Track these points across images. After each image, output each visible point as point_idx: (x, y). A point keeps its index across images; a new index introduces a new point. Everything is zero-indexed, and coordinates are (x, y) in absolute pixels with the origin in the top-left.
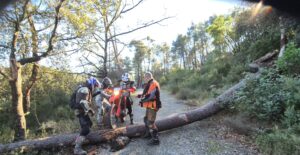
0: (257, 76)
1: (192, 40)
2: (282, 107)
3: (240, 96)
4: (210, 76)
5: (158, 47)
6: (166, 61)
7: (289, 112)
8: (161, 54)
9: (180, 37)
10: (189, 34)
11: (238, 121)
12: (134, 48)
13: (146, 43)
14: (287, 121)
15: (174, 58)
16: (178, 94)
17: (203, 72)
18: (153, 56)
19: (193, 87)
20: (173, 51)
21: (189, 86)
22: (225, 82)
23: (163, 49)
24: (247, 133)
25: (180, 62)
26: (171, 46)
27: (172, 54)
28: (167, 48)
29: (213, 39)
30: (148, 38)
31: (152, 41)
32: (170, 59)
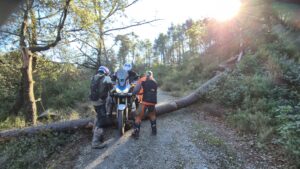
1: (171, 39)
2: (242, 96)
4: (188, 72)
5: (142, 43)
6: (148, 57)
8: (144, 49)
9: (161, 35)
10: (169, 33)
12: (120, 42)
13: (131, 37)
15: (155, 54)
17: (181, 68)
18: (137, 51)
19: (175, 80)
20: (155, 48)
21: (172, 80)
22: (200, 78)
23: (146, 45)
24: (219, 115)
25: (160, 58)
26: (153, 43)
27: (154, 51)
28: (150, 45)
29: (188, 40)
30: (133, 34)
31: (136, 37)
32: (152, 55)
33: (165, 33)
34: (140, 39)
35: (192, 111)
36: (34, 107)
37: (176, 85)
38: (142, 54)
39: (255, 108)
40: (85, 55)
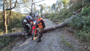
0: (76, 16)
1: (57, 5)
2: (83, 25)
3: (71, 22)
4: (62, 16)
5: (47, 7)
6: (49, 11)
7: (84, 26)
8: (48, 9)
9: (54, 4)
10: (56, 3)
11: (70, 29)
12: (40, 7)
13: (44, 5)
14: (84, 29)
15: (52, 10)
16: (53, 21)
17: (60, 14)
18: (46, 9)
19: (57, 19)
20: (52, 8)
21: (56, 18)
23: (49, 7)
24: (72, 32)
25: (54, 11)
27: (51, 9)
28: (50, 7)
29: (63, 5)
30: (44, 4)
31: (46, 5)
32: (51, 10)
33: (55, 3)
34: (47, 5)
35: (62, 30)
36: (6, 28)
37: (57, 20)
38: (48, 10)
39: (88, 30)
40: (27, 11)
